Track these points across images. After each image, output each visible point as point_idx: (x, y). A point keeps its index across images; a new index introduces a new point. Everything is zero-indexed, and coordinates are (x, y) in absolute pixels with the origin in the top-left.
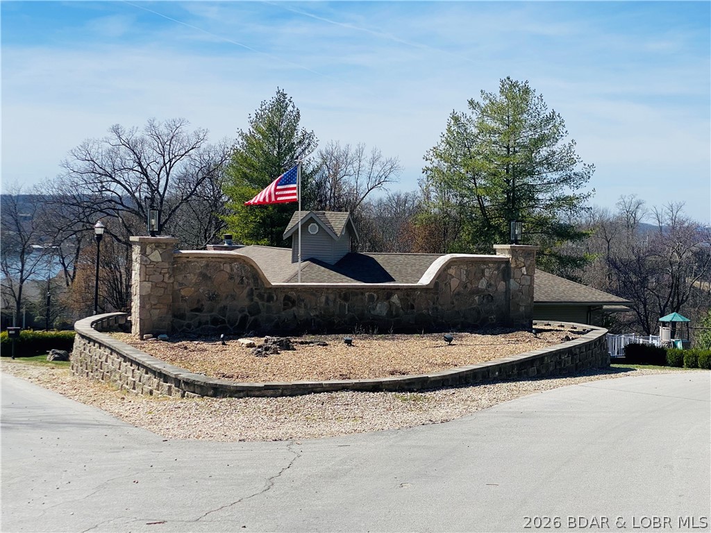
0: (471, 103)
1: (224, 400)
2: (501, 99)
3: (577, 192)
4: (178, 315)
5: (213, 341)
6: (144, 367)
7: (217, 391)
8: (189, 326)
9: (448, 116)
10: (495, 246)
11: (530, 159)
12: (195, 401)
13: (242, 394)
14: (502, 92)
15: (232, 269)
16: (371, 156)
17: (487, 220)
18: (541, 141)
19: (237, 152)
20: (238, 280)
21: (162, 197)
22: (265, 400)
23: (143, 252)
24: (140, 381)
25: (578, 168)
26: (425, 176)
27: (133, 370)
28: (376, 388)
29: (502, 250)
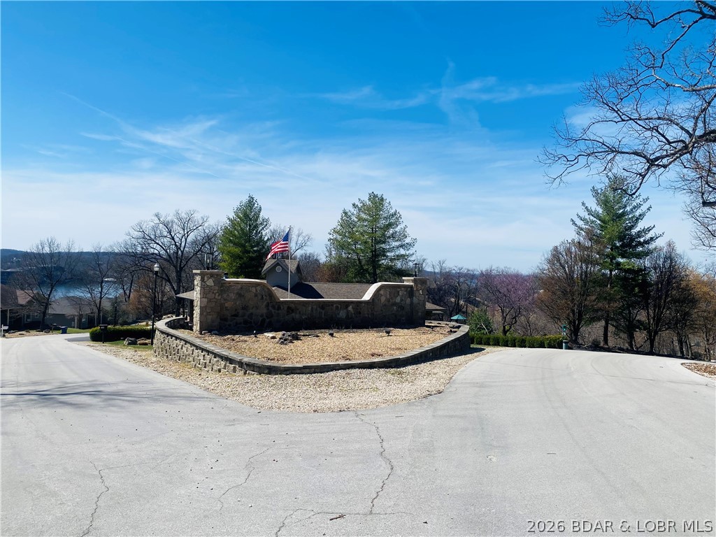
0: (354, 205)
1: (277, 376)
2: (368, 203)
3: (407, 253)
4: (224, 319)
5: (247, 335)
6: (213, 353)
7: (272, 370)
8: (230, 325)
9: (342, 212)
10: (403, 278)
11: (384, 235)
12: (255, 377)
13: (288, 372)
14: (369, 199)
15: (256, 291)
16: (297, 232)
17: (361, 267)
18: (390, 225)
19: (226, 228)
20: (260, 297)
21: (182, 252)
22: (304, 376)
23: (202, 280)
24: (210, 362)
25: (408, 240)
26: (329, 243)
27: (204, 355)
28: (371, 366)
29: (408, 281)
